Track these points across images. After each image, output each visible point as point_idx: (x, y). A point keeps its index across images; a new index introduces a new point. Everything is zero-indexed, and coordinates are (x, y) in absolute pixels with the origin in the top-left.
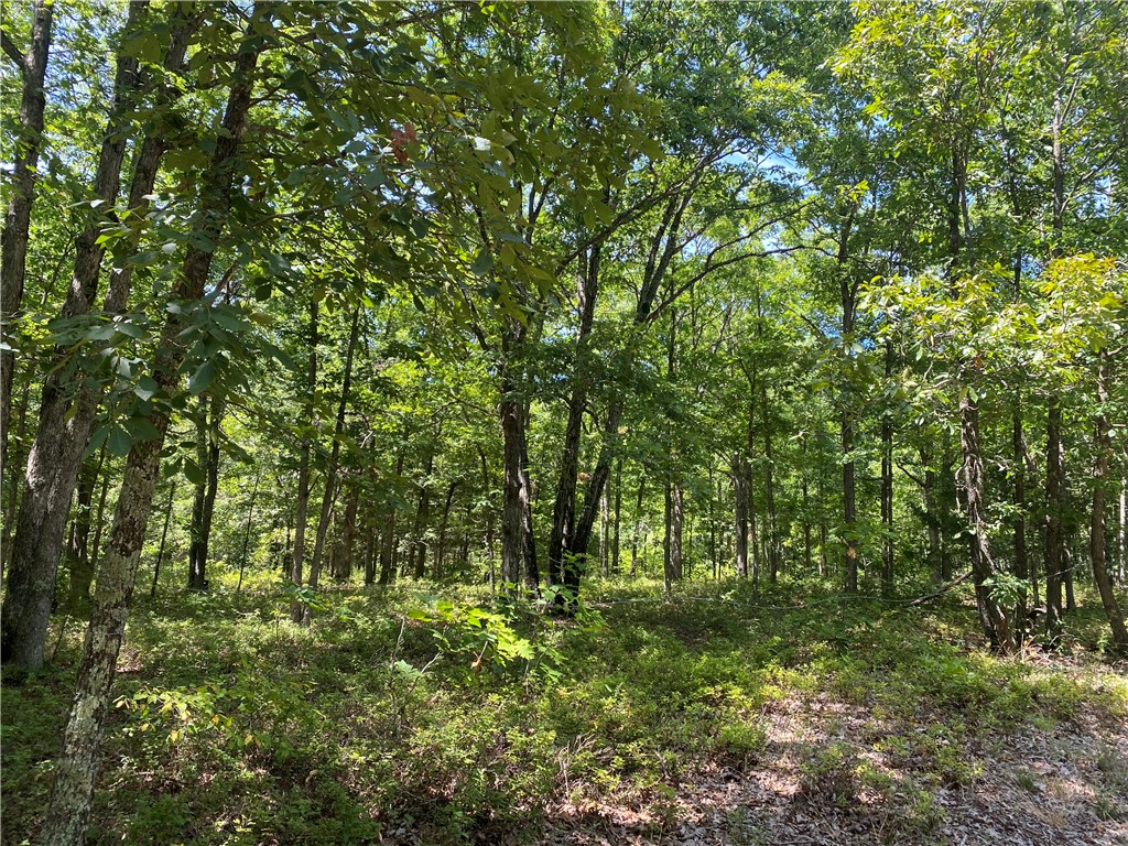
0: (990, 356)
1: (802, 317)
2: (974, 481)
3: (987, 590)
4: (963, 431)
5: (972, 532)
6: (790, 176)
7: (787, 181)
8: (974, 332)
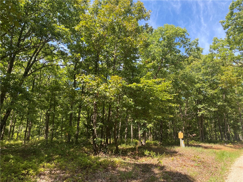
0: (100, 93)
1: (65, 81)
2: (95, 118)
3: (95, 141)
4: (94, 108)
5: (93, 129)
6: (65, 50)
7: (64, 51)
8: (97, 88)
